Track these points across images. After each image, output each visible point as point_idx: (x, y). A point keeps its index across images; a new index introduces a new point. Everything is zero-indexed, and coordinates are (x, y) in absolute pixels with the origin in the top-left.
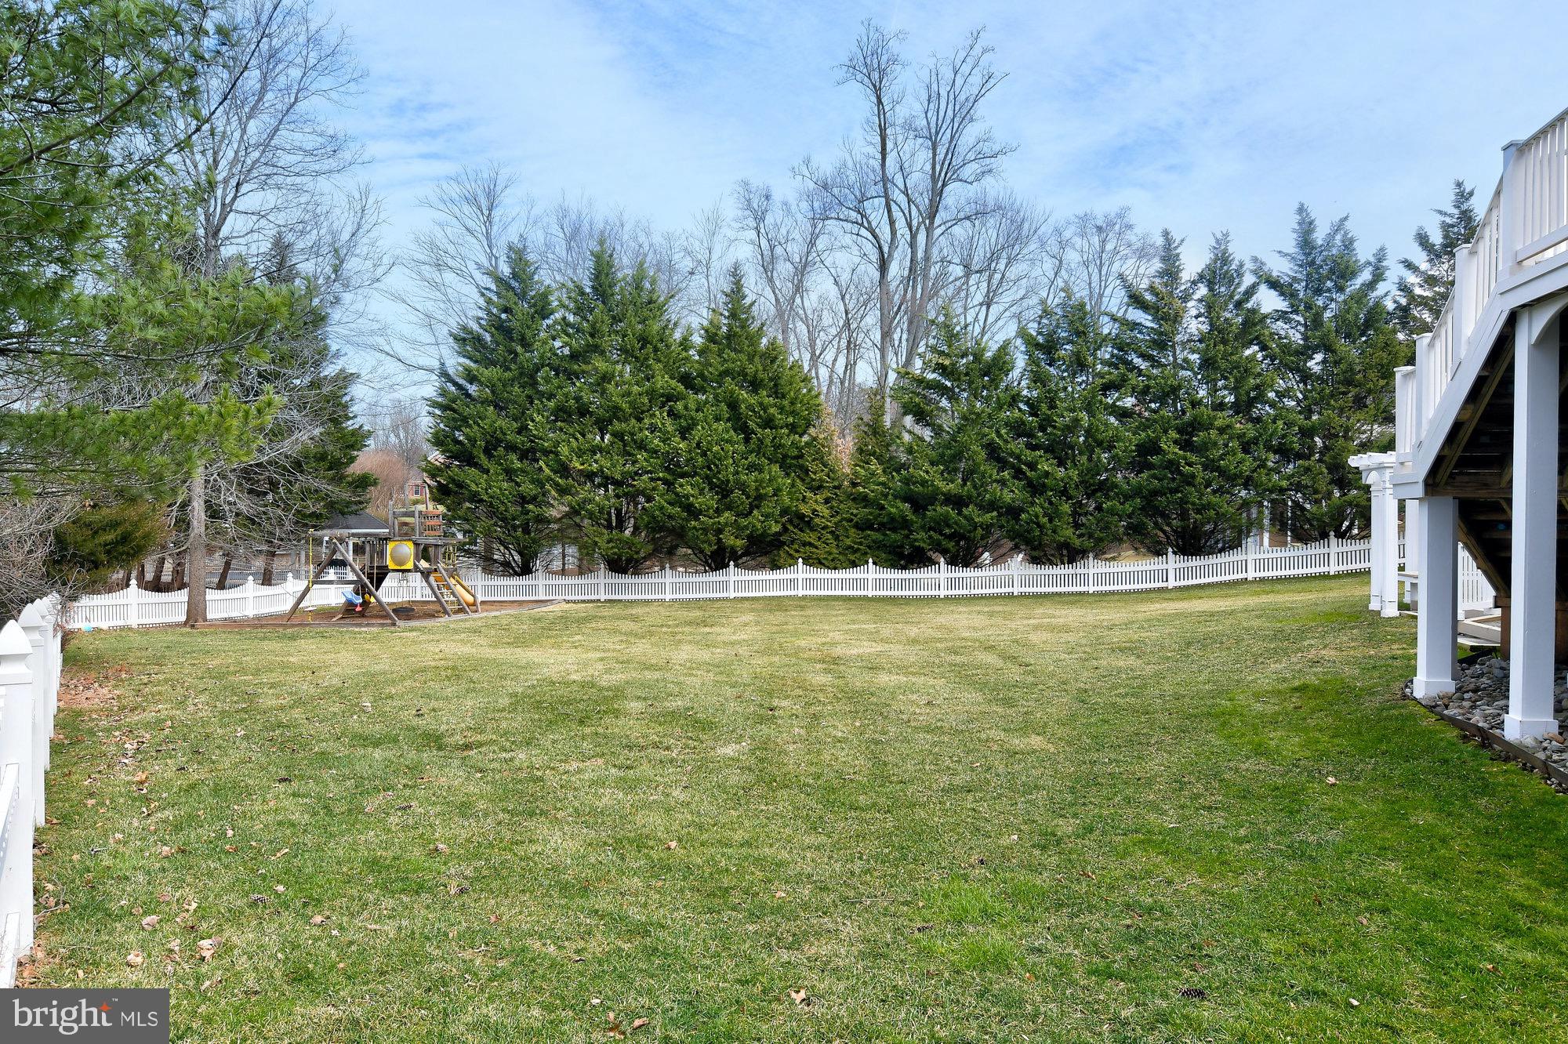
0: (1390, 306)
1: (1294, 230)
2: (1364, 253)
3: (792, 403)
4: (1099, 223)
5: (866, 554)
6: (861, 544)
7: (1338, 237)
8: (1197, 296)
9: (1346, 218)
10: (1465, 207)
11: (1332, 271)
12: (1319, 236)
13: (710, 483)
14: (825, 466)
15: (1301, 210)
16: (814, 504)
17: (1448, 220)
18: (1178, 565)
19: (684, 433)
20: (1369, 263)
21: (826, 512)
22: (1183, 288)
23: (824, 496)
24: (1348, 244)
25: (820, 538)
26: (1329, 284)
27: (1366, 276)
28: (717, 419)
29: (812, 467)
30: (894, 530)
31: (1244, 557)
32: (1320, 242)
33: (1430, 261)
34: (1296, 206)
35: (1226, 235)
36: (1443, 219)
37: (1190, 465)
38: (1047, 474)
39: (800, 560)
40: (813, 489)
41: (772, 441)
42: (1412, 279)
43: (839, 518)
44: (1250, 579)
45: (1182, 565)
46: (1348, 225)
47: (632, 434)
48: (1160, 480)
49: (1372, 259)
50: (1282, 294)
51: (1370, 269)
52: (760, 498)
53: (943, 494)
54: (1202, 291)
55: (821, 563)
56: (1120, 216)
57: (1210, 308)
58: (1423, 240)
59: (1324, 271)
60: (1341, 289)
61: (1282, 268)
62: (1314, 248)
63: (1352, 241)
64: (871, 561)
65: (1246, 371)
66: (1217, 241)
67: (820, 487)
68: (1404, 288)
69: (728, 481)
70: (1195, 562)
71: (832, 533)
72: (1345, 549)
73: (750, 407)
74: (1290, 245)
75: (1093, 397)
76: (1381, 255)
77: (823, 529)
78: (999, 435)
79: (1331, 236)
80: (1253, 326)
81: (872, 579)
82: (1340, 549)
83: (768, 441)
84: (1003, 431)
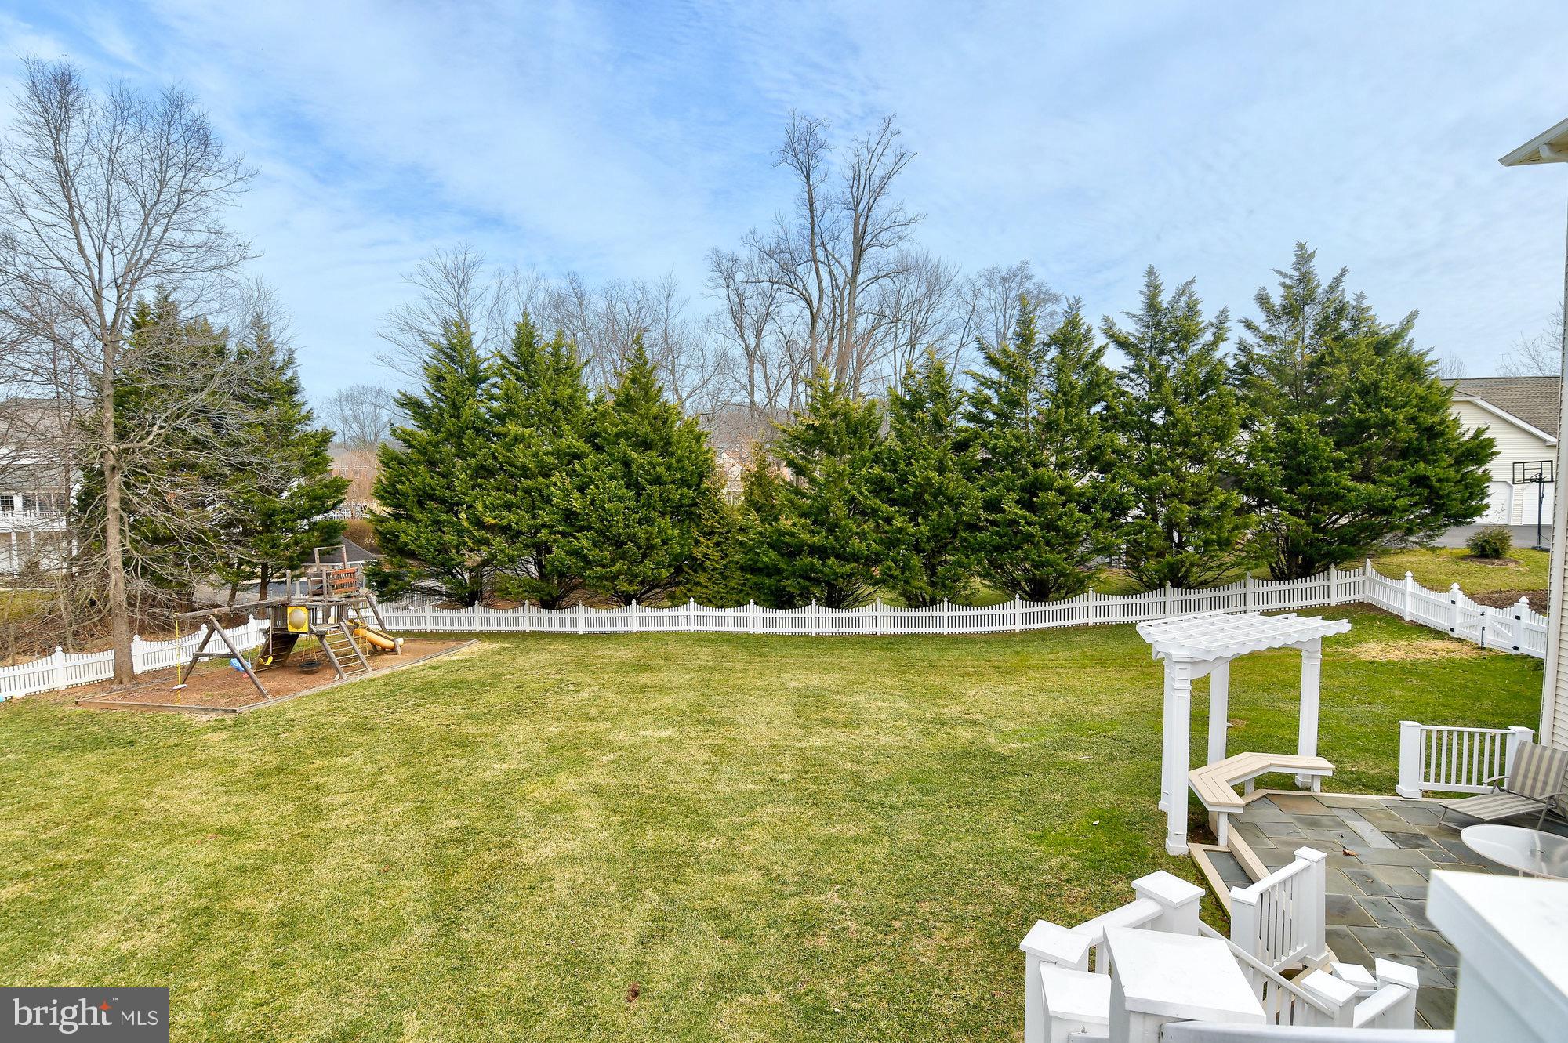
0: (1231, 363)
1: (1142, 293)
2: (1207, 314)
3: (680, 461)
4: (1003, 274)
5: (748, 594)
6: (744, 585)
7: (1184, 299)
8: (1048, 358)
9: (1192, 282)
10: (1304, 269)
11: (1175, 333)
12: (1165, 299)
13: (605, 536)
14: (716, 512)
15: (1151, 272)
16: (705, 548)
17: (1288, 282)
18: (1025, 610)
19: (582, 489)
20: (1212, 325)
21: (717, 556)
22: (1036, 349)
23: (714, 541)
24: (1192, 307)
25: (710, 579)
26: (1172, 345)
27: (1208, 337)
28: (612, 477)
29: (705, 514)
30: (769, 576)
31: (1085, 604)
32: (1165, 305)
33: (1269, 321)
34: (1146, 268)
35: (1078, 301)
36: (1282, 280)
37: (1029, 524)
38: (900, 530)
39: (692, 599)
40: (705, 535)
41: (661, 496)
42: (1251, 339)
43: (727, 560)
44: (1091, 624)
45: (1028, 610)
46: (1194, 287)
47: (540, 491)
48: (1002, 536)
49: (1214, 321)
50: (1129, 353)
51: (1213, 329)
52: (651, 547)
53: (809, 546)
54: (1053, 352)
55: (710, 601)
56: (1020, 269)
57: (1059, 369)
58: (1263, 300)
59: (1168, 334)
60: (1183, 351)
61: (1130, 328)
62: (1158, 310)
63: (1196, 303)
64: (752, 601)
65: (1087, 432)
66: (1070, 307)
67: (712, 533)
68: (1244, 349)
69: (620, 534)
70: (1040, 608)
71: (721, 573)
72: (1180, 598)
73: (641, 466)
74: (1138, 306)
75: (945, 455)
76: (1223, 318)
77: (713, 570)
78: (860, 493)
79: (1177, 299)
80: (1098, 385)
81: (753, 618)
82: (1176, 598)
83: (656, 496)
84: (863, 489)
